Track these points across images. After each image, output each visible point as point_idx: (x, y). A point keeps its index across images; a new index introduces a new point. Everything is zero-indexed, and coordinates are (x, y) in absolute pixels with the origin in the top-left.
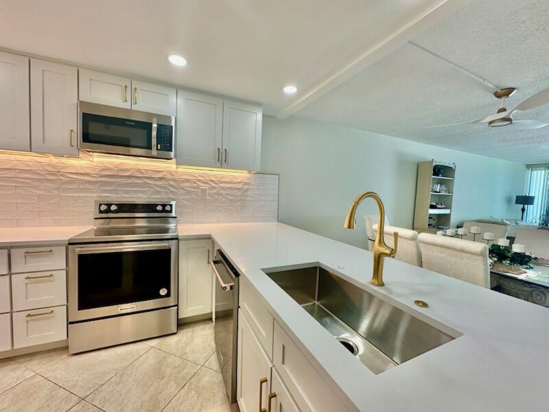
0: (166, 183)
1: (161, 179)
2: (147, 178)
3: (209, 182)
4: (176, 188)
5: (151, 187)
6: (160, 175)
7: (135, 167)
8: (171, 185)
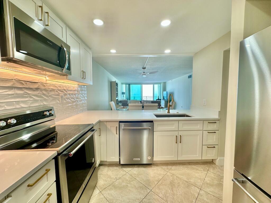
0: (41, 93)
1: (37, 89)
2: (26, 88)
3: (64, 91)
4: (47, 96)
5: (31, 97)
6: (36, 86)
7: (16, 78)
8: (44, 94)
